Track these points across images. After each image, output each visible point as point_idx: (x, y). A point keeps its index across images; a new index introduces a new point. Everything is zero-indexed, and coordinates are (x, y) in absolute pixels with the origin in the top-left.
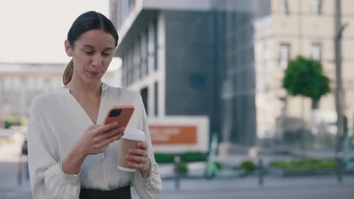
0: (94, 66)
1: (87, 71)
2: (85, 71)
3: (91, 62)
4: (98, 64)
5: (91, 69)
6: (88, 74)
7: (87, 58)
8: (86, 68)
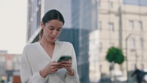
0: (53, 35)
1: (50, 36)
2: (49, 36)
3: (52, 33)
4: (55, 34)
5: (52, 36)
6: (50, 38)
7: (50, 31)
8: (50, 35)
